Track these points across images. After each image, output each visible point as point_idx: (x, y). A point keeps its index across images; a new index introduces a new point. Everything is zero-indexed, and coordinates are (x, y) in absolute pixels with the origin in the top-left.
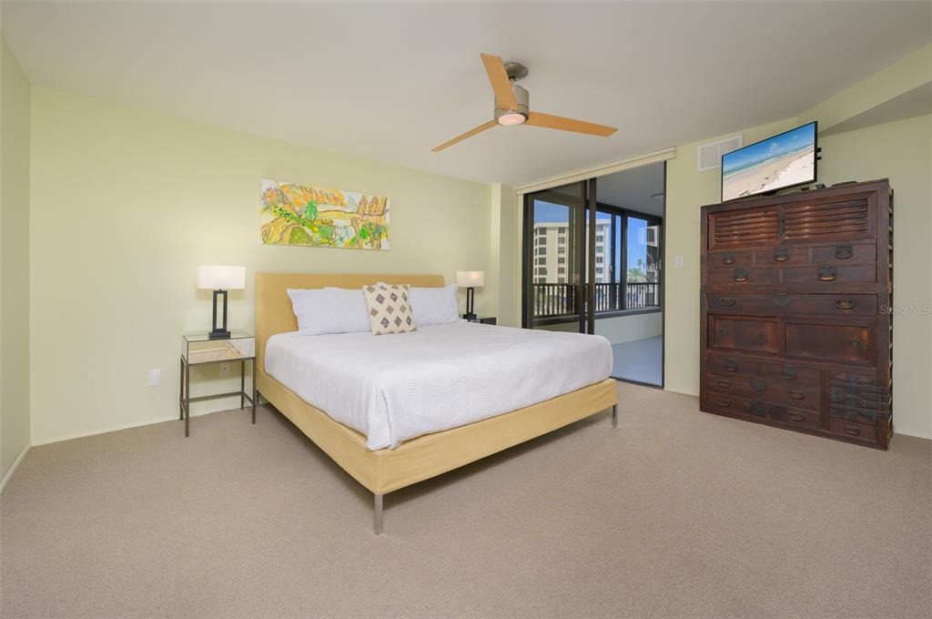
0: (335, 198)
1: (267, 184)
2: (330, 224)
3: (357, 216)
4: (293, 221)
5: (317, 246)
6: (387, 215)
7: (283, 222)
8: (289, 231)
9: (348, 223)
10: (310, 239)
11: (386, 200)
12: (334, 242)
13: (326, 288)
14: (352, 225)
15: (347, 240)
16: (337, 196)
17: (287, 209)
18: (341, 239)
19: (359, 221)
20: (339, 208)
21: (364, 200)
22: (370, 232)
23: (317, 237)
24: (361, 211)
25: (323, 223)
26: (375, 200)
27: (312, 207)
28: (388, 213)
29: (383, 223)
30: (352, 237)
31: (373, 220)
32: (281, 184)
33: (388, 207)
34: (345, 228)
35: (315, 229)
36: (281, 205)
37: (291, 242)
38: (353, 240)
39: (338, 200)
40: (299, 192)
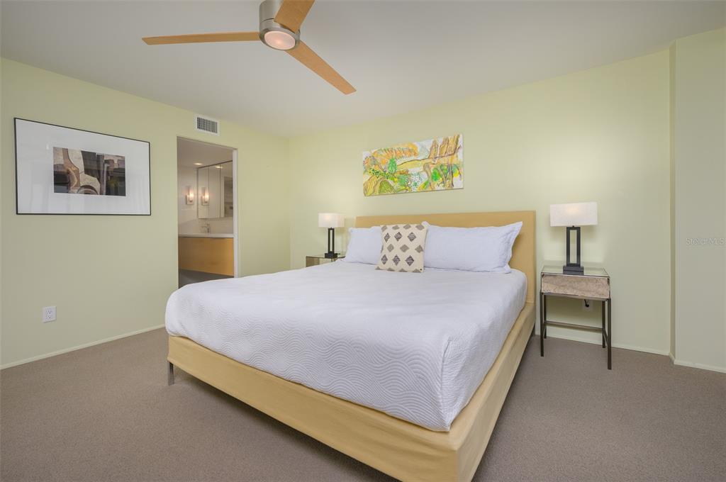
0: (409, 150)
1: (366, 154)
2: (406, 173)
3: (428, 161)
4: (381, 177)
5: (397, 193)
6: (460, 153)
7: (376, 179)
8: (379, 184)
9: (421, 169)
10: (392, 188)
11: (459, 136)
12: (410, 188)
13: (373, 227)
14: (424, 170)
15: (420, 184)
16: (411, 148)
17: (377, 169)
18: (416, 184)
19: (430, 166)
20: (413, 158)
21: (435, 144)
22: (441, 173)
23: (396, 185)
24: (432, 156)
25: (401, 174)
26: (446, 141)
27: (393, 163)
28: (461, 151)
29: (455, 162)
30: (424, 181)
31: (444, 161)
32: (373, 152)
33: (460, 143)
34: (418, 174)
35: (396, 180)
36: (373, 167)
37: (380, 192)
38: (425, 184)
39: (412, 152)
40: (384, 154)
